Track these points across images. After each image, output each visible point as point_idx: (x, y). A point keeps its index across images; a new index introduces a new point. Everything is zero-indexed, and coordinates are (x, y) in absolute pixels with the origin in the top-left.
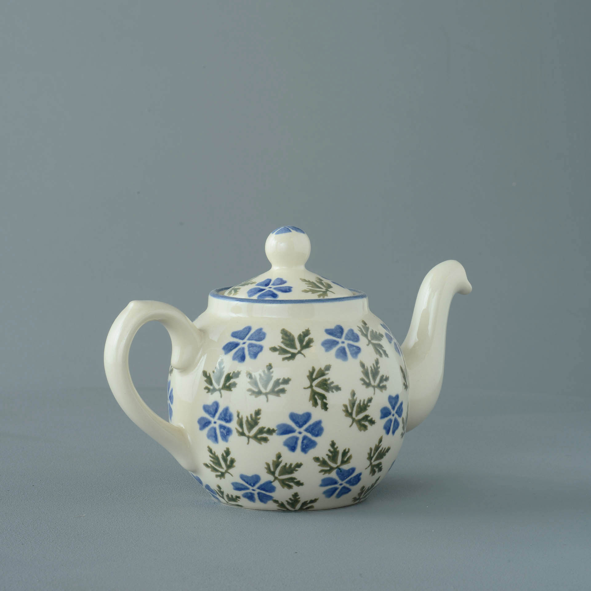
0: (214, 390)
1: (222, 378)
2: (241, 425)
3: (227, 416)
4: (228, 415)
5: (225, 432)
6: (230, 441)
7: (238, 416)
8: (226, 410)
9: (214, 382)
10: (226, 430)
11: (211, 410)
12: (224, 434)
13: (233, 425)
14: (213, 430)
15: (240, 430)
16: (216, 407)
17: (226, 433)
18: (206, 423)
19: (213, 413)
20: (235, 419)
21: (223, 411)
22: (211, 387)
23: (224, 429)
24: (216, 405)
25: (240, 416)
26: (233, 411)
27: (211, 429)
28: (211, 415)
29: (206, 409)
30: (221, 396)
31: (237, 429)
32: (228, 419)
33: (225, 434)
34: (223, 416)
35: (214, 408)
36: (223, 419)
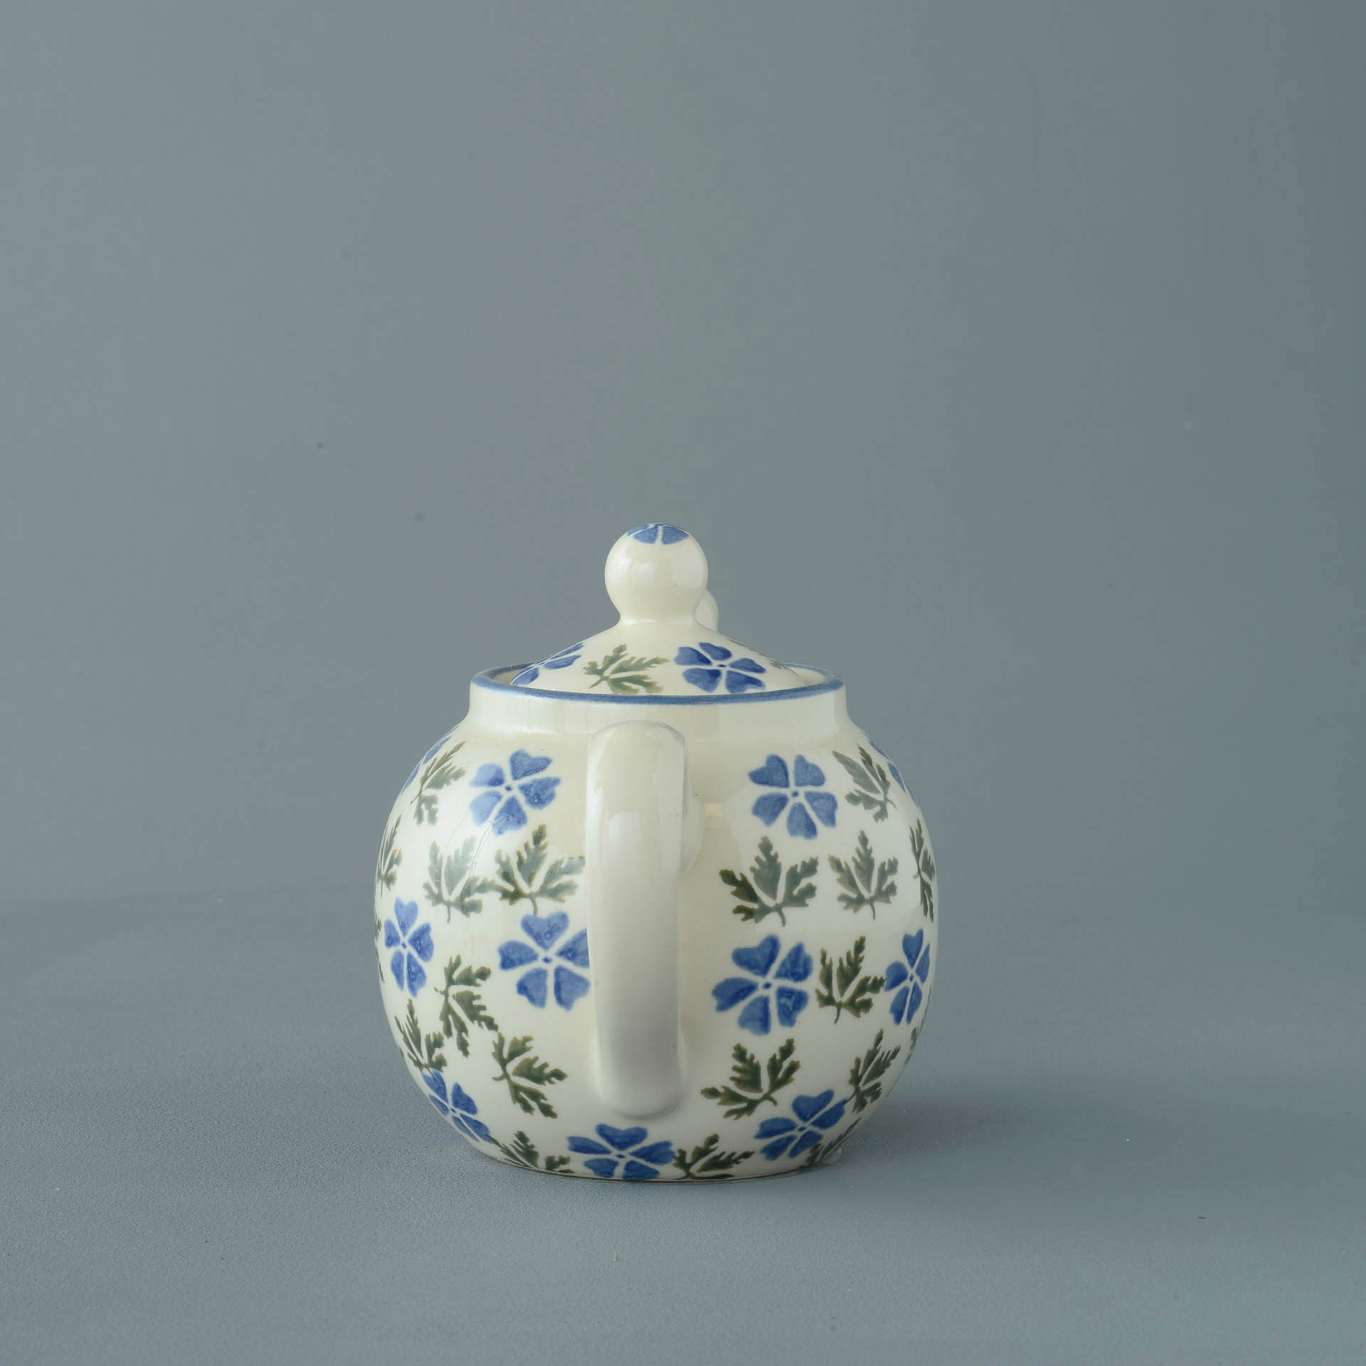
0: (765, 910)
1: (779, 878)
2: (827, 980)
3: (798, 966)
4: (801, 962)
5: (790, 1003)
6: (800, 1023)
7: (823, 961)
8: (798, 950)
9: (759, 892)
10: (794, 998)
11: (758, 957)
12: (788, 1008)
13: (812, 985)
14: (760, 1005)
15: (825, 992)
16: (770, 948)
17: (793, 1004)
18: (742, 991)
19: (763, 964)
20: (817, 968)
21: (790, 955)
22: (754, 906)
23: (789, 997)
24: (772, 944)
25: (827, 962)
26: (812, 951)
27: (752, 1004)
28: (756, 970)
29: (742, 958)
30: (784, 922)
31: (818, 992)
32: (801, 970)
33: (791, 1008)
34: (788, 966)
35: (767, 951)
36: (789, 974)
